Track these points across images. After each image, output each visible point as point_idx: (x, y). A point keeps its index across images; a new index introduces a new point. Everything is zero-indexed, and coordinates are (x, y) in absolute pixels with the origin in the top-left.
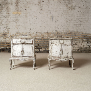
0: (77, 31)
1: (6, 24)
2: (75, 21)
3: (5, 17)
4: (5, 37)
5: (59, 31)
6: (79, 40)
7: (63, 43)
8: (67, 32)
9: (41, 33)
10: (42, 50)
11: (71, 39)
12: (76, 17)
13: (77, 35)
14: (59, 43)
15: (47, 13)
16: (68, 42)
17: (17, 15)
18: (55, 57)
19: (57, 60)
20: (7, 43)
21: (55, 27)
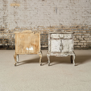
0: (84, 24)
1: (3, 18)
2: (83, 12)
3: (2, 9)
4: (3, 33)
5: (64, 25)
6: (87, 34)
7: (63, 37)
8: (73, 25)
9: (43, 27)
10: (45, 47)
11: (72, 32)
12: (84, 8)
13: (85, 29)
14: (59, 38)
15: (49, 4)
16: (68, 36)
17: (16, 8)
18: (55, 53)
19: (57, 56)
20: (5, 40)
21: (59, 20)
